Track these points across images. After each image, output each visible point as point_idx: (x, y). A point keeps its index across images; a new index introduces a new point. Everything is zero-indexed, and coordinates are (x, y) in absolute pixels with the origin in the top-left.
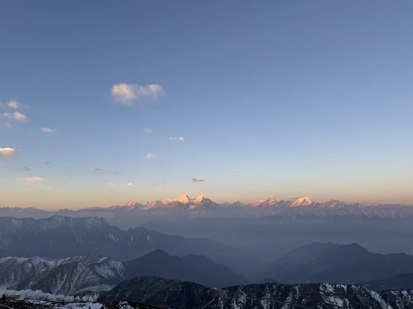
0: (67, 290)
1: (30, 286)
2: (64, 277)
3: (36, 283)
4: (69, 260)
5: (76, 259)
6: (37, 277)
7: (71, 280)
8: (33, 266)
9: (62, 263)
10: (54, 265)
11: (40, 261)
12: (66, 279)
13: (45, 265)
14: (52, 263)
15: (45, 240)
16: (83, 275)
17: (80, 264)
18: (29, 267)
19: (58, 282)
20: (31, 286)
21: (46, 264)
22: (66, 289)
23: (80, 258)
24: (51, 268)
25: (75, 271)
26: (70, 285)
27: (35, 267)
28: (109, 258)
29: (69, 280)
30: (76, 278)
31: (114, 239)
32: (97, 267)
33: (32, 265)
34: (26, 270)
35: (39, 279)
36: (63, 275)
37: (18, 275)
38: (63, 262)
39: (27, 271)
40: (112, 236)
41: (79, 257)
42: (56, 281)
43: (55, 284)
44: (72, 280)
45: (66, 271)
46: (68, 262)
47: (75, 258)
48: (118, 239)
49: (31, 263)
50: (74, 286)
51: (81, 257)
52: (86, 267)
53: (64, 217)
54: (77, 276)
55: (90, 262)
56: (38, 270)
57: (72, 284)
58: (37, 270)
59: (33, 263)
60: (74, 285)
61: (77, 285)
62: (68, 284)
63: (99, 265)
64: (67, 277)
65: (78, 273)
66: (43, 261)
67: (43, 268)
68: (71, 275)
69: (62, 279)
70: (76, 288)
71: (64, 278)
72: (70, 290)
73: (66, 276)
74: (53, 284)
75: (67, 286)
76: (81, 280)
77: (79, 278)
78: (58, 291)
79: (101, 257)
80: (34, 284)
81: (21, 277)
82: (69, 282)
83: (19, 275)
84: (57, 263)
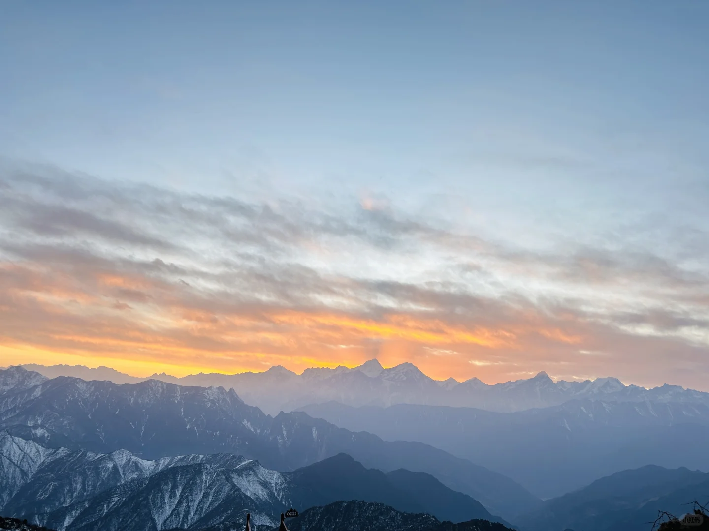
0: (183, 518)
1: (113, 503)
2: (178, 491)
3: (124, 499)
4: (181, 460)
5: (193, 458)
6: (127, 488)
7: (190, 498)
8: (115, 467)
9: (167, 466)
10: (153, 467)
11: (128, 458)
12: (181, 496)
13: (137, 467)
14: (147, 465)
15: (131, 423)
16: (213, 491)
17: (207, 468)
18: (109, 469)
19: (166, 501)
20: (114, 505)
21: (139, 465)
22: (181, 516)
23: (200, 459)
24: (148, 473)
25: (198, 482)
26: (189, 507)
27: (120, 468)
28: (257, 461)
29: (187, 497)
30: (201, 496)
31: (252, 430)
32: (236, 477)
33: (114, 465)
34: (103, 474)
35: (129, 492)
36: (175, 487)
37: (88, 482)
38: (168, 464)
39: (105, 475)
40: (249, 425)
41: (199, 457)
42: (163, 497)
43: (161, 503)
44: (192, 497)
45: (180, 480)
46: (179, 464)
47: (191, 457)
48: (258, 431)
49: (112, 460)
50: (197, 511)
51: (201, 456)
52: (218, 475)
53: (166, 383)
54: (201, 490)
55: (220, 466)
56: (125, 475)
57: (193, 506)
58: (123, 476)
59: (115, 462)
60: (195, 508)
61: (202, 509)
62: (185, 505)
63: (239, 473)
64: (182, 492)
65: (203, 485)
66: (134, 458)
67: (134, 472)
68: (189, 488)
69: (172, 495)
70: (200, 514)
71: (178, 494)
72: (189, 518)
73: (180, 489)
74: (157, 503)
75: (183, 508)
76: (210, 499)
77: (206, 495)
78: (167, 519)
79: (240, 459)
80: (120, 501)
81: (94, 487)
82: (187, 502)
83: (90, 483)
84: (158, 464)
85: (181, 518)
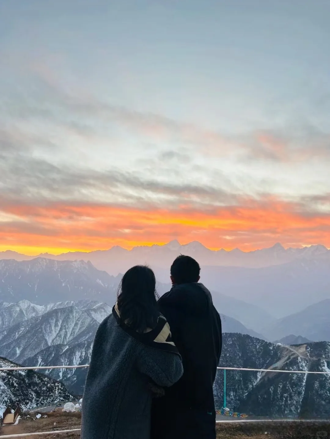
0: (63, 338)
1: (21, 331)
2: (59, 323)
3: (28, 329)
4: (60, 305)
5: (67, 304)
6: (29, 322)
7: (67, 326)
8: (21, 311)
9: (52, 308)
10: (44, 310)
11: (28, 305)
12: (62, 326)
13: (34, 309)
14: (40, 308)
15: (29, 284)
16: (80, 322)
17: (76, 309)
18: (17, 311)
19: (53, 328)
20: (22, 332)
22: (63, 337)
23: (72, 303)
24: (41, 313)
25: (71, 317)
26: (66, 332)
27: (24, 311)
28: (106, 303)
29: (65, 326)
30: (73, 325)
31: (102, 285)
32: (94, 313)
33: (20, 309)
34: (14, 315)
35: (30, 325)
36: (57, 321)
37: (5, 319)
38: (53, 307)
39: (15, 316)
40: (100, 282)
41: (71, 302)
42: (50, 327)
43: (50, 330)
44: (68, 326)
45: (60, 317)
46: (60, 307)
47: (66, 303)
48: (106, 286)
49: (19, 306)
50: (71, 334)
51: (72, 302)
52: (83, 313)
53: (48, 259)
54: (73, 322)
55: (84, 307)
56: (27, 315)
57: (69, 331)
58: (26, 316)
59: (21, 307)
60: (70, 332)
61: (74, 333)
62: (64, 331)
63: (95, 311)
64: (62, 323)
65: (74, 319)
66: (32, 305)
67: (32, 313)
68: (66, 320)
69: (56, 325)
70: (73, 336)
71: (60, 324)
72: (67, 338)
73: (61, 321)
74: (48, 330)
75: (63, 332)
76: (79, 327)
77: (76, 324)
78: (54, 339)
79: (95, 302)
80: (25, 330)
81: (9, 322)
82: (65, 329)
83: (6, 320)
84: (46, 308)
85: (62, 339)
